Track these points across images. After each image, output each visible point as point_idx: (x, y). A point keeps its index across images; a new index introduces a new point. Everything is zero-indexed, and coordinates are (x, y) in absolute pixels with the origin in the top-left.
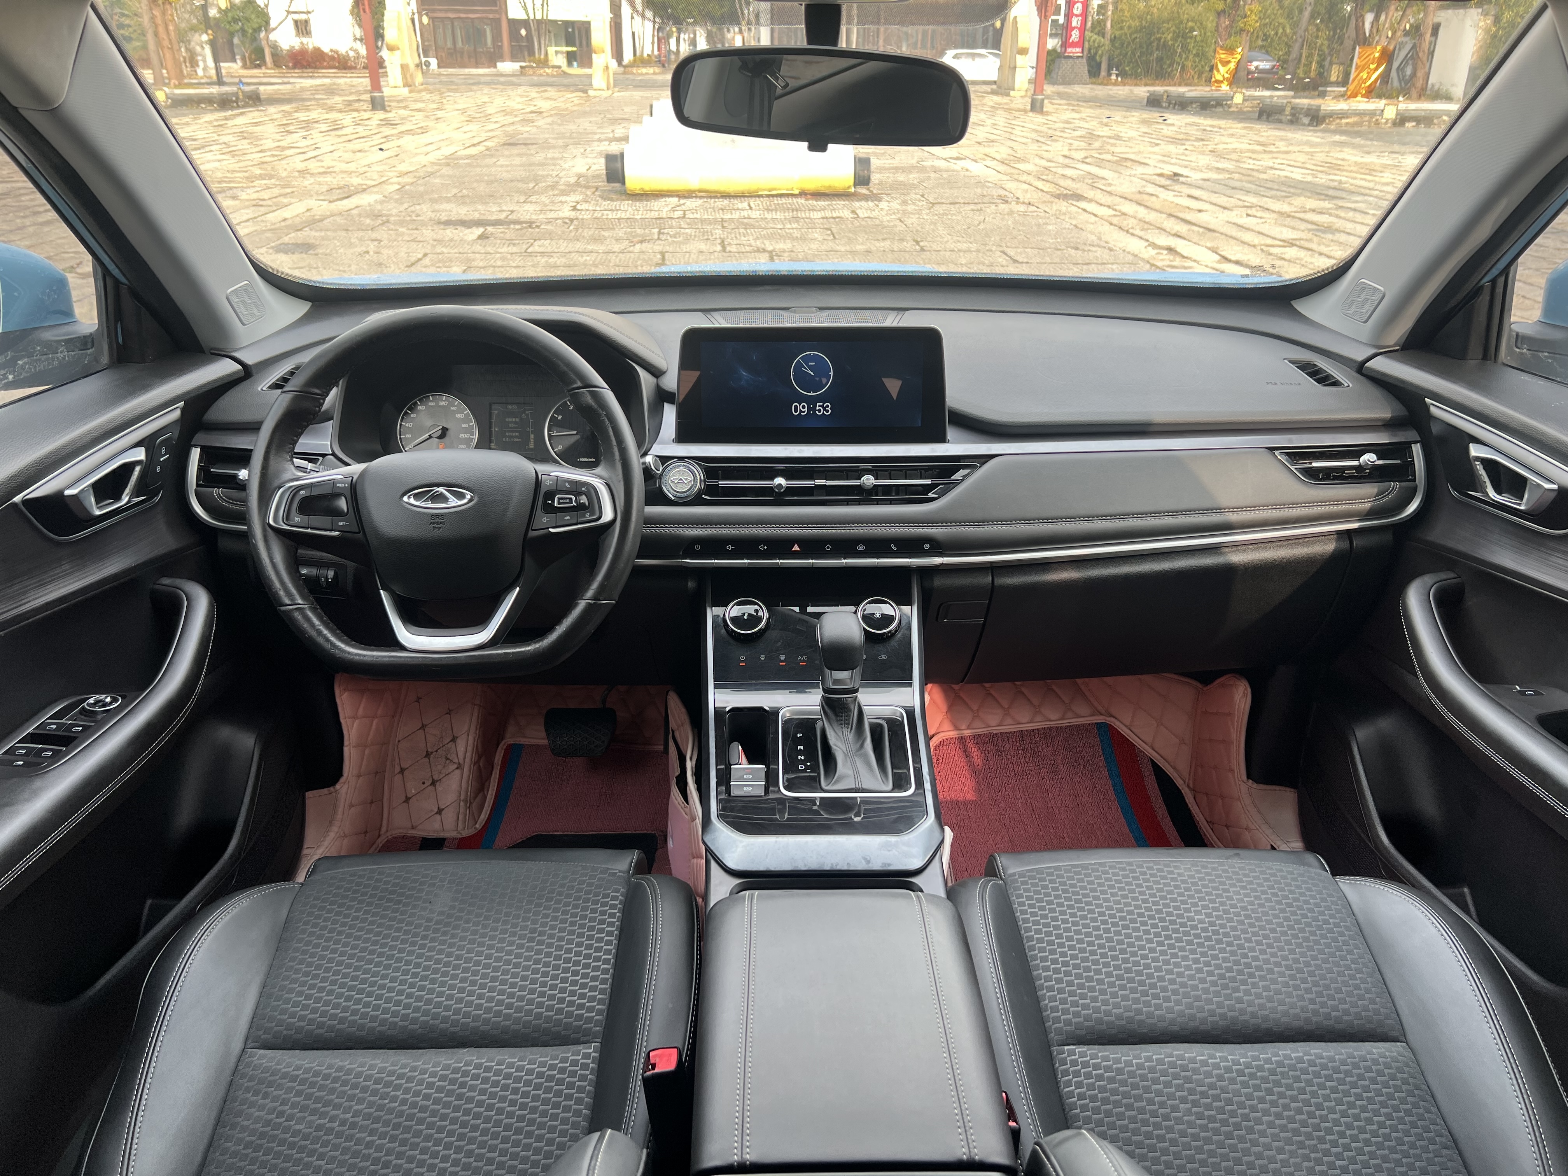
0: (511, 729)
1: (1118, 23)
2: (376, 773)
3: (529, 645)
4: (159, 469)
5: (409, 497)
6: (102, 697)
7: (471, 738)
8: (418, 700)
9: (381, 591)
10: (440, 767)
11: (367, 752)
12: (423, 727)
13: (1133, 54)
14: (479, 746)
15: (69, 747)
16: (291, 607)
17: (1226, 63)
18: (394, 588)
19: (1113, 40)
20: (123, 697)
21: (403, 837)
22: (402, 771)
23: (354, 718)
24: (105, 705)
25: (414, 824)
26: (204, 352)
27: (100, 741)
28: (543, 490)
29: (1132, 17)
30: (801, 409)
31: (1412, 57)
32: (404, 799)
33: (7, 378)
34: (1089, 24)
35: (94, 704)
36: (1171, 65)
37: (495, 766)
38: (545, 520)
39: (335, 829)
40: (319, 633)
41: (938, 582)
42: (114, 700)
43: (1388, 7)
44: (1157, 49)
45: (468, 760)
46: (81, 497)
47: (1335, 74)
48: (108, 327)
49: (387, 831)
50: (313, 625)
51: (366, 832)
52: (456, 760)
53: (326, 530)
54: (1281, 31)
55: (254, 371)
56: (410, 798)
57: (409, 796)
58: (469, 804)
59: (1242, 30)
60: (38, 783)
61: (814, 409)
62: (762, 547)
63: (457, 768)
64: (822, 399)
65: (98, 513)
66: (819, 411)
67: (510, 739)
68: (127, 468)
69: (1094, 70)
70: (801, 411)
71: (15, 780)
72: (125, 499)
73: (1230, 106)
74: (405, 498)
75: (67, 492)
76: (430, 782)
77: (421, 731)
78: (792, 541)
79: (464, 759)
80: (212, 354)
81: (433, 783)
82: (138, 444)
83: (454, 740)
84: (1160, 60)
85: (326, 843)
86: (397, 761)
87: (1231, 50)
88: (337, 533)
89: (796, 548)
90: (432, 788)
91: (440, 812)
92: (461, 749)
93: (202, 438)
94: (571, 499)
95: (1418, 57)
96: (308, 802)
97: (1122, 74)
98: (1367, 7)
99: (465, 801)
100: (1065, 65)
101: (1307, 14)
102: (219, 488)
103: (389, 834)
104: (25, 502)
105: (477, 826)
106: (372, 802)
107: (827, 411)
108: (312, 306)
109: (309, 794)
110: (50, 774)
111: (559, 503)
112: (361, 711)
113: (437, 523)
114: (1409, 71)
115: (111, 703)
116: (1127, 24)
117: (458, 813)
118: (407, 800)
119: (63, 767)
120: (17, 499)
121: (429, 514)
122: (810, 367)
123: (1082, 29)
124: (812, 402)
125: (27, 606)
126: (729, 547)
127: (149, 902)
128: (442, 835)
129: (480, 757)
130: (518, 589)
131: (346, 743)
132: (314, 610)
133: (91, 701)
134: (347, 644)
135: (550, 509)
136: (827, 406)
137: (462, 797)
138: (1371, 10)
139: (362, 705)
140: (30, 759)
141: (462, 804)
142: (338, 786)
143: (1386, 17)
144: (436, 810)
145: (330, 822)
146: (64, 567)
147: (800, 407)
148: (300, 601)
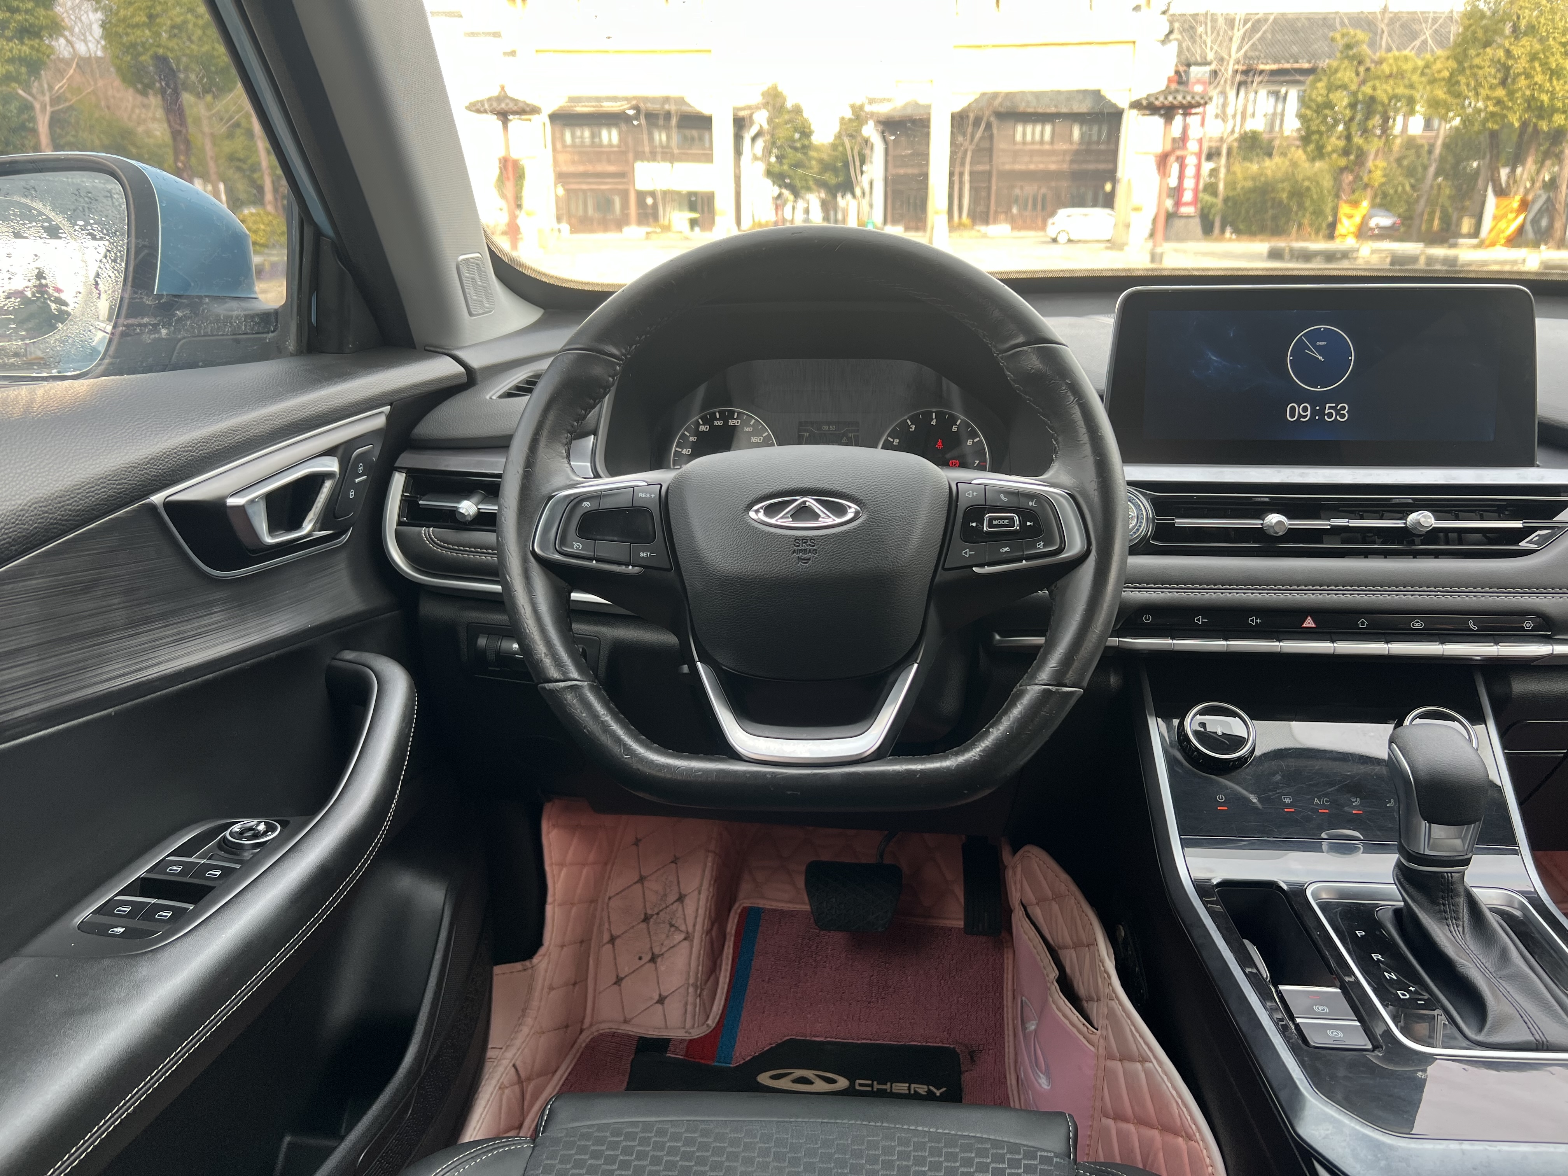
0: (746, 887)
1: (1231, 184)
2: (582, 942)
3: (946, 758)
4: (352, 494)
5: (757, 511)
6: (253, 822)
7: (703, 897)
8: (637, 843)
9: (699, 664)
10: (664, 936)
11: (574, 910)
12: (642, 880)
13: (1247, 212)
14: (713, 907)
15: (202, 903)
16: (562, 684)
17: (1351, 217)
18: (719, 658)
19: (1226, 200)
20: (284, 824)
21: (614, 1035)
22: (612, 940)
23: (562, 865)
24: (256, 835)
25: (628, 1017)
26: (415, 348)
27: (248, 895)
28: (963, 505)
29: (1245, 179)
30: (1301, 412)
31: (1547, 209)
32: (614, 980)
33: (159, 332)
34: (1201, 186)
35: (241, 834)
36: (1287, 222)
37: (728, 937)
38: (967, 553)
39: (529, 1021)
40: (606, 728)
41: (1521, 686)
42: (270, 828)
43: (1525, 159)
44: (1273, 207)
45: (699, 927)
46: (250, 511)
47: (1466, 225)
48: (299, 299)
49: (591, 1025)
50: (595, 716)
51: (567, 1027)
52: (683, 928)
53: (620, 563)
54: (1400, 189)
55: (479, 378)
56: (622, 979)
57: (622, 975)
58: (699, 989)
59: (1366, 186)
60: (144, 969)
61: (1322, 412)
62: (1254, 621)
63: (685, 939)
64: (1335, 397)
65: (269, 540)
66: (1330, 415)
67: (744, 901)
68: (314, 481)
69: (1207, 229)
70: (1300, 416)
71: (106, 962)
72: (308, 526)
73: (1355, 259)
74: (752, 514)
75: (231, 502)
76: (649, 957)
77: (639, 886)
78: (1302, 612)
79: (694, 926)
80: (426, 350)
81: (653, 959)
82: (329, 452)
83: (681, 899)
84: (1275, 218)
85: (518, 1042)
86: (606, 925)
87: (1355, 204)
88: (637, 569)
89: (1309, 623)
90: (652, 965)
91: (661, 1000)
92: (690, 910)
93: (408, 459)
94: (1012, 519)
95: (1555, 209)
96: (497, 981)
97: (1237, 231)
98: (1503, 157)
99: (695, 986)
100: (1178, 223)
101: (1432, 170)
102: (429, 527)
103: (594, 1029)
104: (169, 506)
105: (710, 1022)
106: (575, 984)
107: (1343, 416)
108: (543, 314)
109: (497, 970)
110: (166, 954)
111: (990, 525)
112: (570, 857)
113: (805, 551)
114: (1544, 223)
115: (265, 833)
116: (1239, 186)
117: (686, 1004)
118: (619, 981)
119: (188, 939)
120: (157, 498)
121: (790, 537)
122: (1319, 349)
123: (1196, 191)
124: (1318, 401)
125: (155, 670)
126: (1199, 620)
127: (288, 1139)
128: (665, 1034)
129: (713, 924)
130: (916, 665)
131: (550, 899)
132: (594, 689)
133: (236, 828)
134: (648, 747)
135: (972, 536)
136: (1343, 408)
137: (691, 981)
138: (1505, 165)
139: (572, 848)
140: (136, 923)
141: (691, 990)
142: (535, 960)
143: (1523, 170)
144: (656, 997)
145: (524, 1011)
146: (216, 618)
147: (1299, 410)
148: (575, 674)
